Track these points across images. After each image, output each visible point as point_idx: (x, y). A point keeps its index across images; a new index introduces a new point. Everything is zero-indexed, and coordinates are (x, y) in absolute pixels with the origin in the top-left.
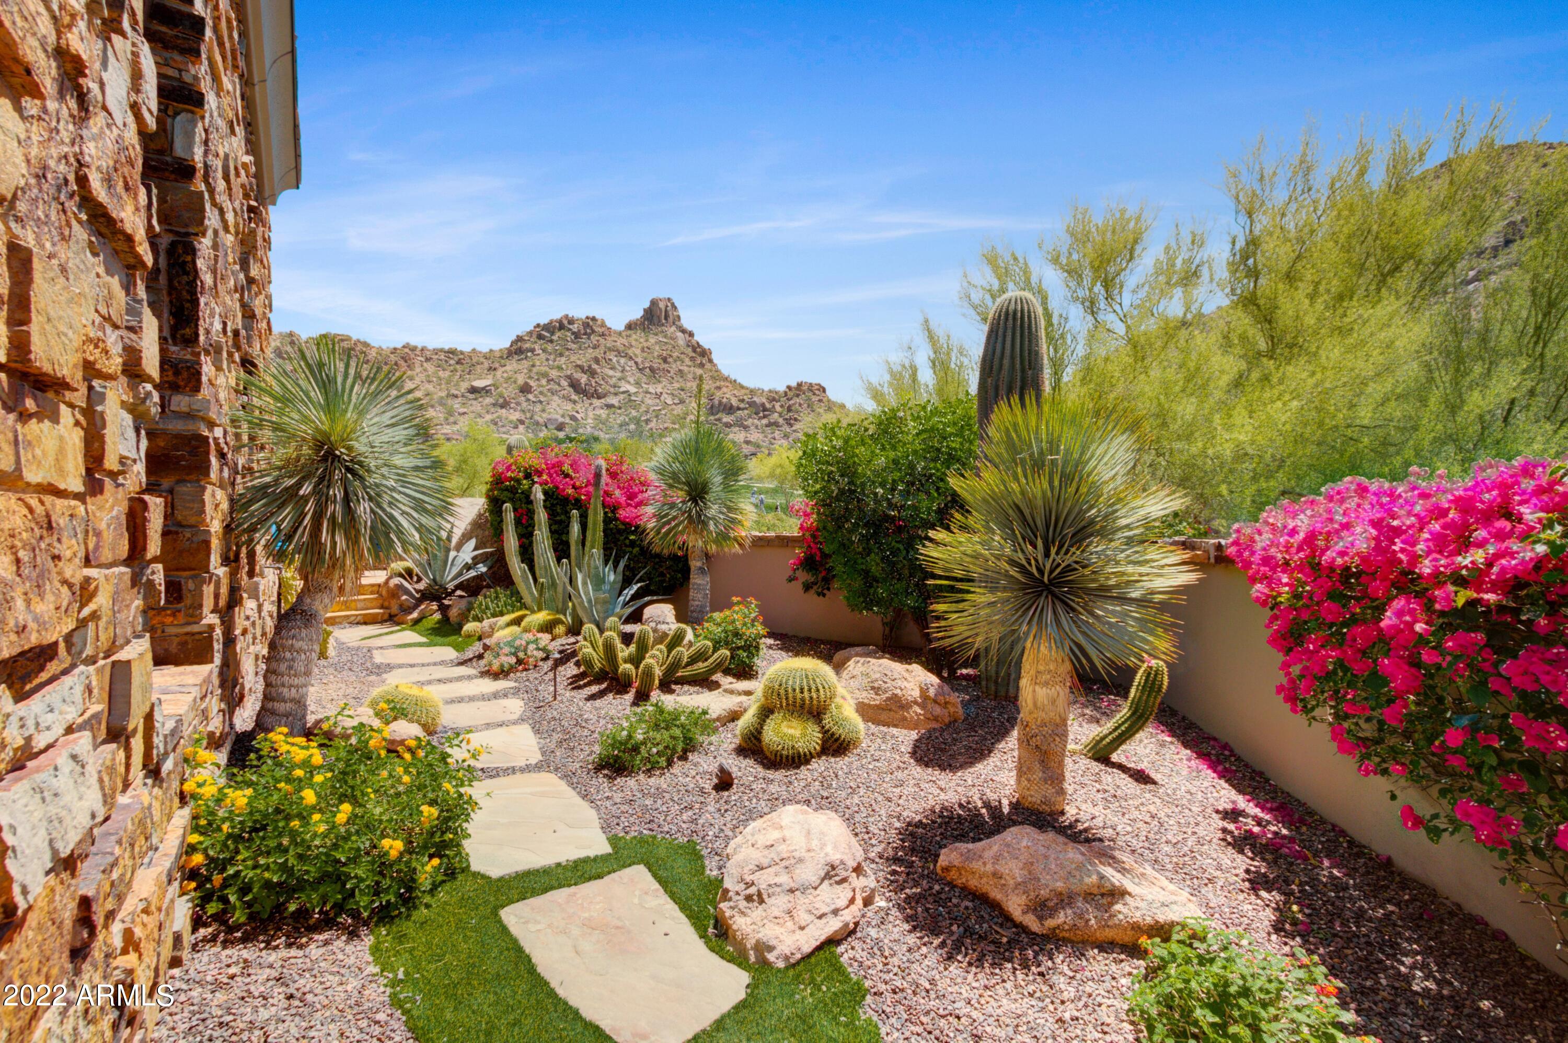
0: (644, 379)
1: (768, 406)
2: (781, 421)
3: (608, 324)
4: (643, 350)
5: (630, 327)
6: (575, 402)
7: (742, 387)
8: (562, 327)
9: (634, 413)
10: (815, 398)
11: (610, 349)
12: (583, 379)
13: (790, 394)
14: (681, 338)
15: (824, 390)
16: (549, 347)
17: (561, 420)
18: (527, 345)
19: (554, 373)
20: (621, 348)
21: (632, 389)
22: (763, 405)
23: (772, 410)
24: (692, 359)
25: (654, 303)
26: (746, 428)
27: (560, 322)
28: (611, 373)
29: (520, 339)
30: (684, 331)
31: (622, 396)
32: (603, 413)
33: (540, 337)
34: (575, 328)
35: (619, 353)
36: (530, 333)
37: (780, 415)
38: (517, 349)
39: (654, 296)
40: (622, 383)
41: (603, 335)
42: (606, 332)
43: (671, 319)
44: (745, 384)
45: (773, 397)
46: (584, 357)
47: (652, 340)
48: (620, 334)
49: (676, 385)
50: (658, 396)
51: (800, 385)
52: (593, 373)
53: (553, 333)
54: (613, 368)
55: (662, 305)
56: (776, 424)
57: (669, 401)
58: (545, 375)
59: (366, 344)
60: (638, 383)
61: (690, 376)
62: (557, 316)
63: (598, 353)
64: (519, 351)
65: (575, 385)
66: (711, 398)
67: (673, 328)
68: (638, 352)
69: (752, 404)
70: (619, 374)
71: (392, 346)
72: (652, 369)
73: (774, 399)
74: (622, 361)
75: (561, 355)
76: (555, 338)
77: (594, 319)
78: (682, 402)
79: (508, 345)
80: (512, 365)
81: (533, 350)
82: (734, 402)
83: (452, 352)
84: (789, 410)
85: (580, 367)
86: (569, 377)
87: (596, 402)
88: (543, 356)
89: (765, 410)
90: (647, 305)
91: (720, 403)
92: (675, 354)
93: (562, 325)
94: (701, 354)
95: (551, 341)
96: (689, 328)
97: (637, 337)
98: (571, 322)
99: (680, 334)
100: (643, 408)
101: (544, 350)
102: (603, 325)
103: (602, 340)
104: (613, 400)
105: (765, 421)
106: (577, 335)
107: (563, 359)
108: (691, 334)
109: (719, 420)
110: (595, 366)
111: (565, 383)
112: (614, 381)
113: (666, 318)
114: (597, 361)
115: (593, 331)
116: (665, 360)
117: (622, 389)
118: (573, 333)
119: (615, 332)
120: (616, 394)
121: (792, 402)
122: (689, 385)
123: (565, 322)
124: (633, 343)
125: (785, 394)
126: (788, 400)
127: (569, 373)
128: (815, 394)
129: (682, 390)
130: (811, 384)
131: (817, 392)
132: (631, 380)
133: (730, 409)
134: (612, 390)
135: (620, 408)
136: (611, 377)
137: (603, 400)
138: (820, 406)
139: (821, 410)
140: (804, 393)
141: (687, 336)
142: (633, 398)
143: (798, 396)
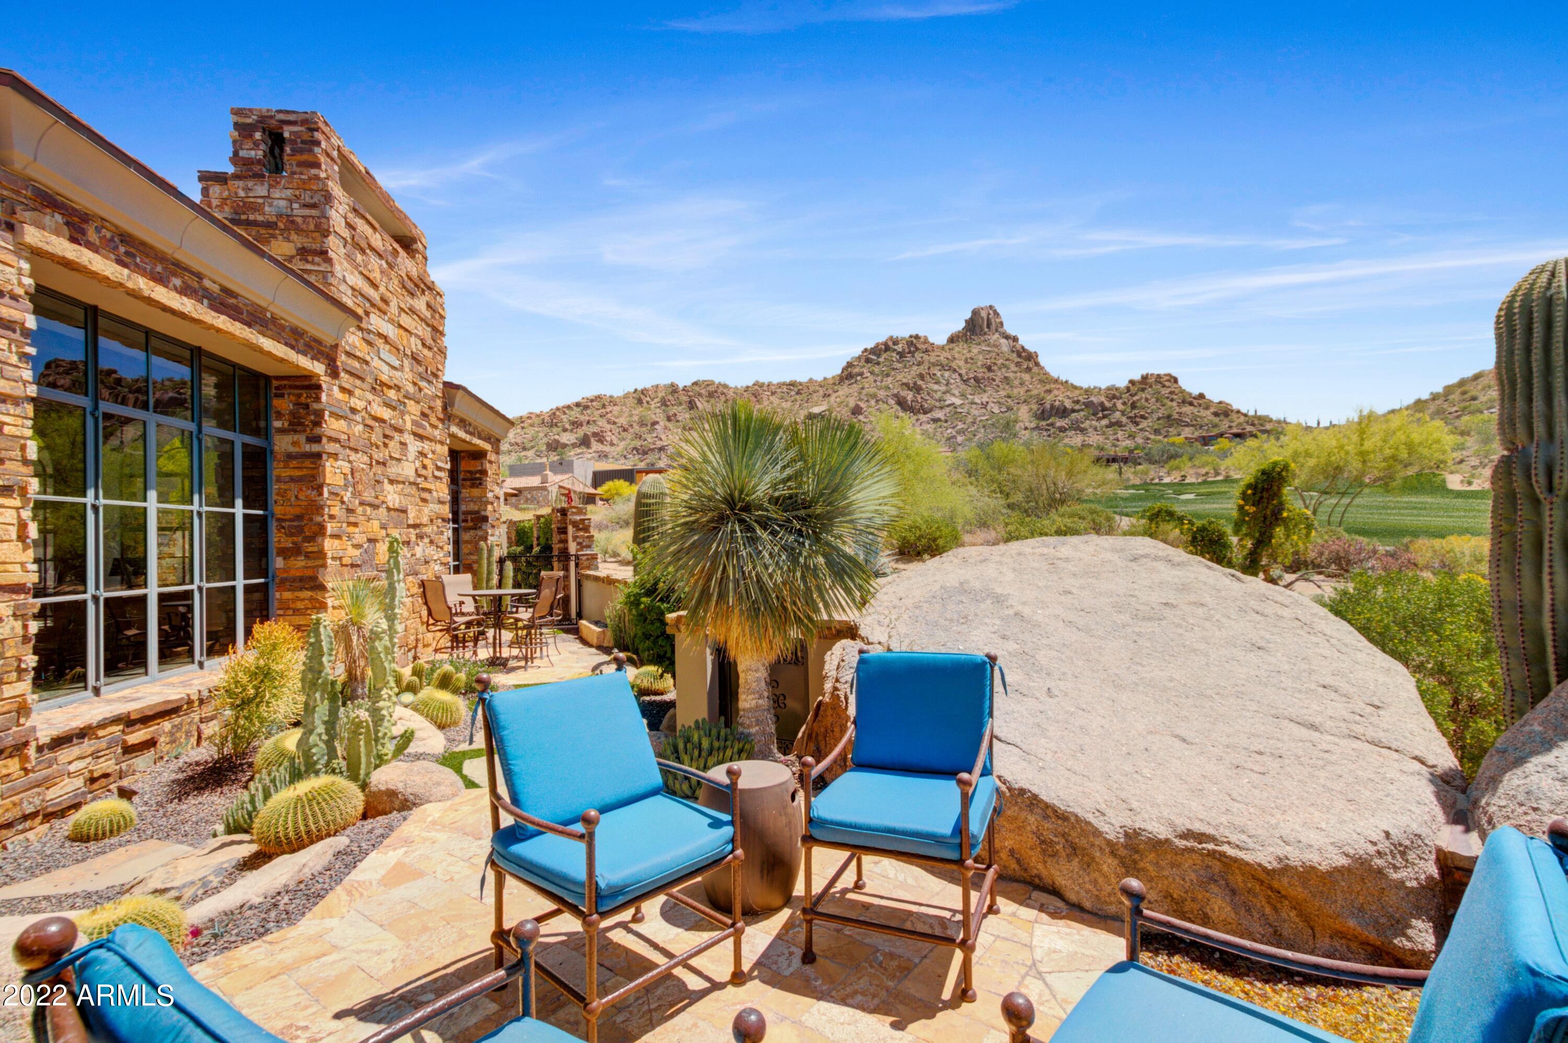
0: (969, 390)
1: (1107, 404)
2: (1124, 420)
3: (931, 340)
4: (966, 362)
5: (952, 340)
6: (902, 419)
7: (1075, 388)
8: (887, 348)
9: (960, 426)
10: (1165, 391)
11: (934, 365)
12: (909, 396)
13: (1134, 389)
14: (1004, 344)
15: (1176, 380)
16: (877, 369)
18: (857, 370)
19: (882, 394)
20: (945, 362)
21: (958, 402)
22: (1102, 404)
23: (1113, 409)
24: (1018, 364)
25: (975, 313)
26: (1083, 431)
27: (886, 344)
28: (936, 387)
29: (850, 365)
30: (1007, 337)
31: (948, 410)
32: (930, 427)
33: (868, 361)
34: (899, 348)
35: (943, 367)
36: (859, 358)
37: (1123, 413)
38: (848, 375)
39: (975, 306)
40: (947, 396)
41: (927, 351)
42: (930, 347)
43: (993, 327)
44: (1077, 383)
45: (1113, 394)
46: (908, 376)
47: (975, 350)
48: (943, 348)
49: (1003, 393)
50: (985, 405)
51: (1145, 378)
52: (918, 389)
53: (879, 356)
54: (937, 383)
55: (984, 314)
56: (1119, 424)
57: (996, 410)
58: (874, 396)
59: (725, 386)
60: (963, 395)
61: (1016, 382)
62: (882, 339)
63: (922, 369)
64: (850, 376)
65: (902, 403)
66: (1040, 402)
67: (997, 335)
68: (961, 363)
69: (1089, 405)
70: (943, 388)
71: (745, 385)
72: (976, 379)
73: (1114, 397)
74: (947, 374)
75: (888, 375)
76: (881, 360)
77: (917, 337)
78: (1009, 409)
79: (839, 372)
80: (844, 390)
81: (861, 374)
82: (1068, 404)
83: (792, 384)
84: (1133, 406)
85: (906, 385)
86: (896, 396)
87: (923, 418)
88: (871, 378)
89: (1104, 409)
90: (968, 315)
91: (1052, 406)
92: (1000, 362)
93: (886, 347)
94: (1027, 358)
95: (878, 363)
96: (1014, 334)
97: (960, 349)
98: (896, 342)
99: (1003, 341)
100: (970, 420)
101: (872, 373)
102: (926, 341)
103: (926, 357)
104: (940, 414)
105: (1105, 422)
106: (901, 355)
107: (890, 379)
108: (1015, 339)
109: (1052, 425)
110: (920, 382)
111: (892, 402)
112: (938, 395)
113: (989, 326)
114: (922, 377)
115: (917, 349)
116: (989, 369)
117: (947, 403)
118: (898, 353)
119: (938, 347)
120: (941, 408)
121: (1135, 398)
122: (1016, 391)
123: (890, 344)
124: (957, 355)
125: (1128, 389)
126: (1132, 395)
127: (895, 391)
128: (1164, 386)
129: (1009, 397)
130: (1159, 376)
131: (1167, 384)
132: (956, 392)
133: (1063, 412)
134: (937, 404)
135: (946, 421)
136: (936, 391)
137: (929, 415)
138: (1172, 400)
139: (1174, 404)
140: (1151, 387)
141: (1011, 341)
142: (959, 410)
143: (1143, 390)
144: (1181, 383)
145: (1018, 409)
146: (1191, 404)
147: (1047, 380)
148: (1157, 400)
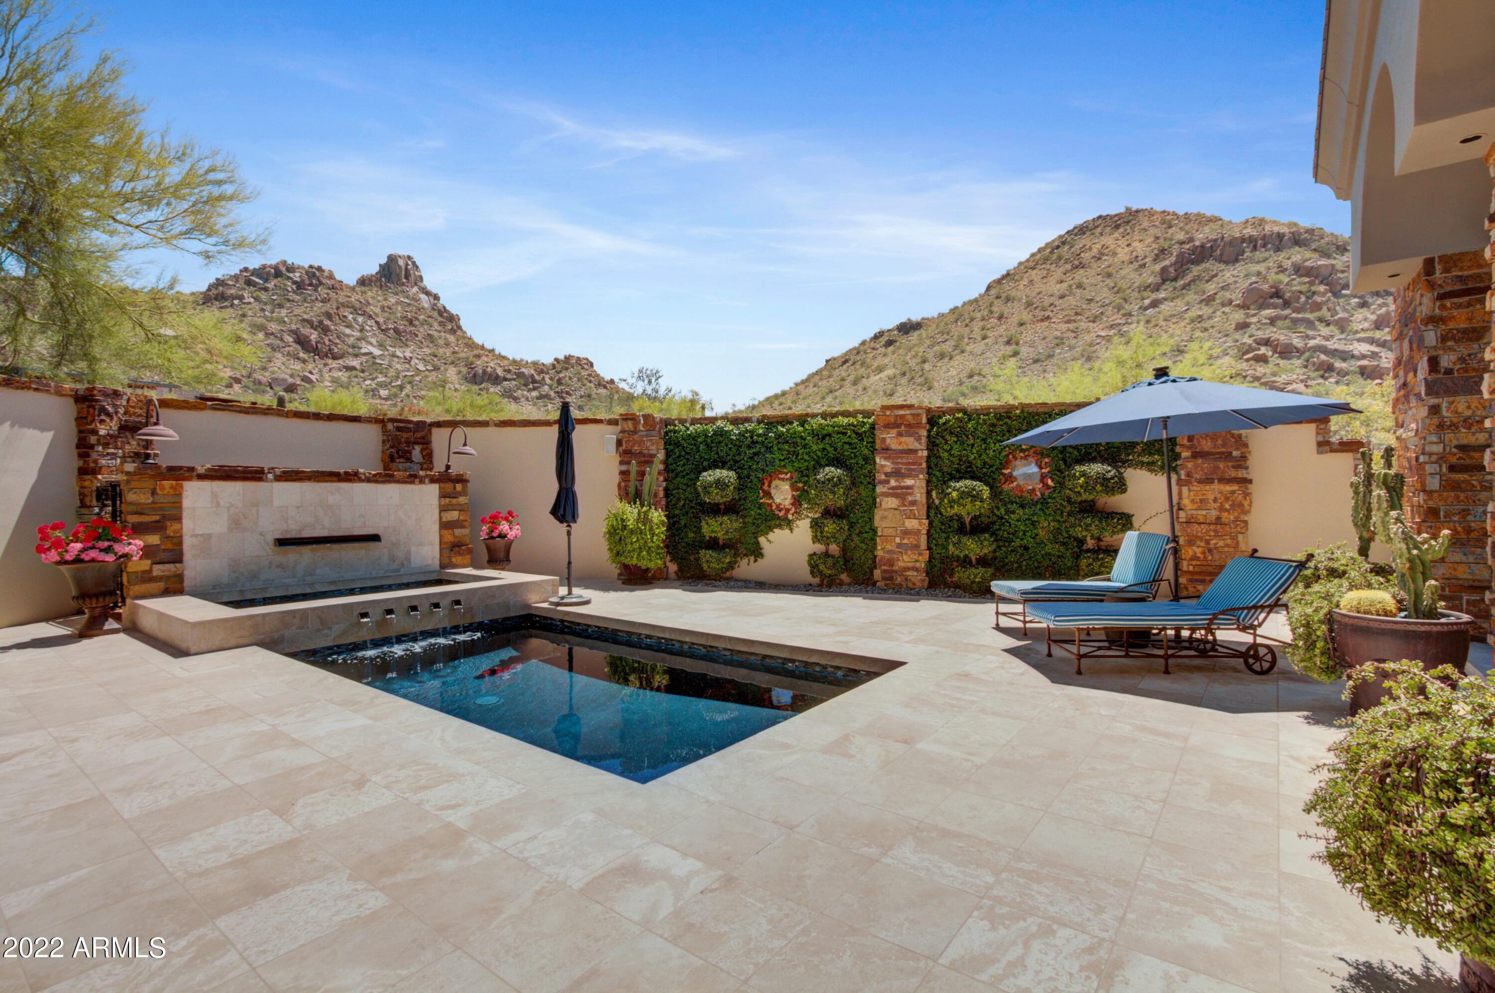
0: (389, 342)
1: (537, 378)
2: (552, 393)
3: (338, 277)
4: (382, 308)
5: (363, 282)
6: (304, 361)
7: (504, 358)
8: (278, 274)
9: (381, 379)
10: (584, 373)
11: (343, 305)
12: (314, 336)
13: (559, 367)
14: (424, 299)
15: (592, 365)
16: (263, 296)
17: (290, 380)
18: (233, 291)
19: (273, 327)
20: (358, 305)
21: (377, 352)
22: (532, 376)
23: (542, 382)
24: (441, 324)
25: (392, 259)
26: (516, 399)
27: (276, 268)
28: (348, 331)
29: (221, 283)
30: (428, 293)
31: (364, 358)
32: (343, 376)
33: (249, 283)
34: (296, 276)
35: (355, 311)
36: (236, 278)
37: (551, 386)
38: (218, 295)
39: (392, 252)
40: (363, 344)
41: (333, 288)
42: (336, 286)
43: (412, 279)
44: (504, 354)
45: (540, 368)
46: (314, 312)
47: (392, 300)
48: (353, 289)
49: (427, 351)
50: (408, 361)
51: (568, 358)
52: (326, 330)
53: (266, 280)
54: (349, 326)
55: (401, 262)
56: (547, 397)
57: (421, 367)
58: (261, 328)
60: (381, 345)
61: (441, 342)
62: (271, 261)
63: (330, 307)
64: (222, 297)
65: (302, 341)
66: (470, 366)
67: (415, 289)
68: (378, 310)
69: (520, 375)
70: (357, 334)
72: (396, 330)
73: (542, 372)
74: (360, 319)
75: (281, 306)
76: (270, 285)
77: (319, 269)
78: (436, 369)
79: (204, 288)
80: (212, 313)
81: (241, 298)
82: (500, 372)
84: (559, 382)
85: (309, 322)
86: (295, 333)
87: (334, 364)
88: (256, 306)
89: (534, 381)
90: (384, 261)
91: (484, 372)
92: (422, 317)
93: (278, 271)
94: (450, 321)
95: (266, 289)
96: (434, 291)
97: (374, 295)
98: (291, 269)
99: (423, 297)
100: (392, 373)
101: (257, 299)
102: (331, 276)
103: (332, 295)
104: (355, 363)
105: (535, 394)
106: (300, 286)
107: (284, 312)
108: (436, 297)
109: (485, 390)
110: (327, 322)
111: (289, 339)
112: (351, 341)
113: (407, 276)
114: (329, 316)
115: (321, 283)
116: (411, 322)
117: (363, 351)
118: (295, 283)
119: (347, 286)
120: (356, 356)
121: (561, 375)
122: (441, 351)
123: (283, 269)
124: (371, 301)
125: (554, 367)
126: (558, 372)
127: (294, 327)
128: (583, 368)
129: (436, 356)
130: (578, 358)
131: (585, 366)
132: (374, 341)
133: (496, 380)
134: (350, 350)
135: (363, 371)
136: (348, 336)
137: (340, 361)
138: (590, 382)
139: (592, 385)
140: (572, 367)
141: (432, 299)
142: (378, 361)
143: (567, 369)
144: (595, 368)
145: (446, 370)
146: (605, 387)
147: (470, 344)
148: (579, 380)
